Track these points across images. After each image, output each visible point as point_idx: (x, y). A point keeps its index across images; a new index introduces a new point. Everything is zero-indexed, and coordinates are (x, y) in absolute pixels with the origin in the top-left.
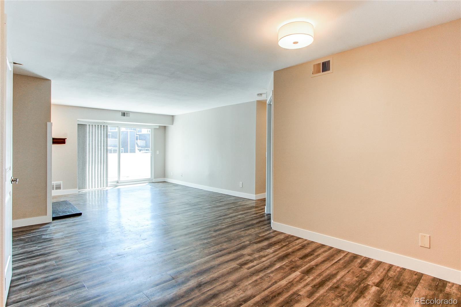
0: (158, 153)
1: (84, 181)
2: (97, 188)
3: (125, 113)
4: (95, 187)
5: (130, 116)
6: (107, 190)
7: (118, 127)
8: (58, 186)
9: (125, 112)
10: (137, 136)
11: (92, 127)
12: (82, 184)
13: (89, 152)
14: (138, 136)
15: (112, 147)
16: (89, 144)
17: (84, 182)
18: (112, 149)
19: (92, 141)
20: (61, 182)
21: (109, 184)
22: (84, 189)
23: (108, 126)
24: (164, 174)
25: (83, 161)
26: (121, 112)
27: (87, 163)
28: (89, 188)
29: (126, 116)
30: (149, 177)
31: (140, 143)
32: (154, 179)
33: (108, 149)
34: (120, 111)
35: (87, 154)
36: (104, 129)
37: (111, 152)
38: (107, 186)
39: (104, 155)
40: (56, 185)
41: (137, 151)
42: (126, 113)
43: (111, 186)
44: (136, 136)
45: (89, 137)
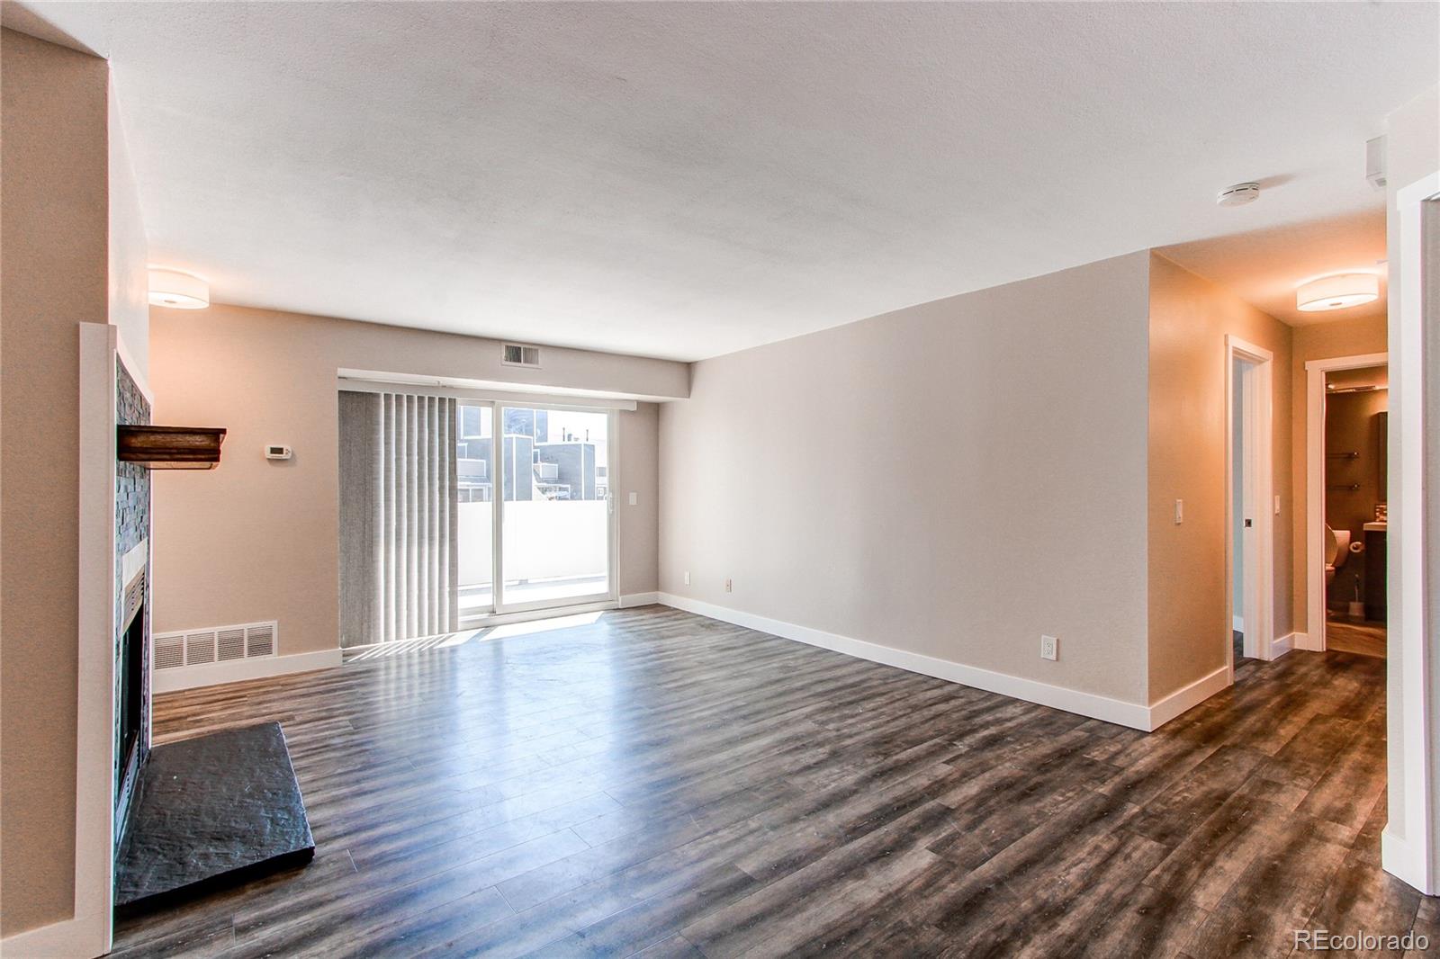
0: (635, 503)
1: (369, 611)
2: (415, 638)
3: (520, 348)
4: (409, 635)
5: (537, 363)
6: (453, 650)
7: (492, 403)
8: (257, 642)
9: (522, 346)
10: (536, 450)
11: (399, 404)
12: (360, 625)
13: (387, 499)
14: (539, 450)
15: (469, 483)
16: (387, 470)
17: (369, 616)
18: (470, 488)
19: (398, 459)
20: (274, 623)
21: (461, 619)
22: (369, 643)
23: (459, 400)
24: (655, 579)
25: (364, 533)
26: (507, 347)
27: (378, 542)
28: (386, 640)
29: (525, 362)
30: (602, 587)
31: (545, 469)
32: (620, 598)
33: (459, 487)
34: (499, 341)
35: (378, 505)
36: (441, 411)
37: (466, 500)
38: (453, 628)
39: (442, 511)
40: (250, 638)
41: (535, 492)
42: (525, 349)
43: (468, 626)
44: (533, 450)
45: (387, 443)
